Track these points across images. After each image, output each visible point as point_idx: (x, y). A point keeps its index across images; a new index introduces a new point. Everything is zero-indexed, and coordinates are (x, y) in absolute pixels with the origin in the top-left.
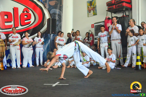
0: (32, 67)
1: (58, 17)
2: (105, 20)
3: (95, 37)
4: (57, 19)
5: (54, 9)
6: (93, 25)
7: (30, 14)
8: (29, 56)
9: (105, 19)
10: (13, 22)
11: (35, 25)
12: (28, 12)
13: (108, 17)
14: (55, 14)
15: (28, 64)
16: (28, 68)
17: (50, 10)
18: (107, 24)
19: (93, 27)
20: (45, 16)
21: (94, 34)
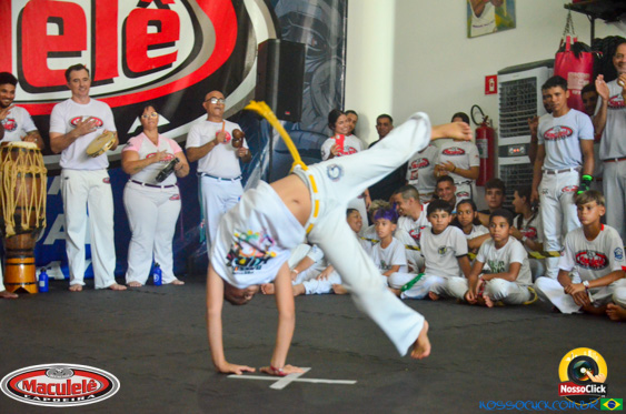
0: (172, 284)
1: (315, 37)
2: (557, 55)
3: (502, 142)
4: (307, 47)
6: (492, 81)
7: (175, 18)
8: (157, 230)
9: (557, 49)
11: (196, 72)
12: (163, 5)
13: (575, 40)
14: (297, 17)
15: (155, 268)
16: (150, 289)
18: (570, 74)
19: (492, 89)
21: (496, 124)
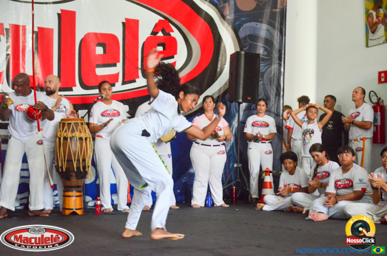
1: (266, 50)
4: (261, 56)
5: (253, 24)
6: (383, 75)
7: (174, 41)
10: (120, 65)
12: (167, 34)
14: (253, 38)
17: (240, 26)
19: (383, 80)
20: (222, 45)
